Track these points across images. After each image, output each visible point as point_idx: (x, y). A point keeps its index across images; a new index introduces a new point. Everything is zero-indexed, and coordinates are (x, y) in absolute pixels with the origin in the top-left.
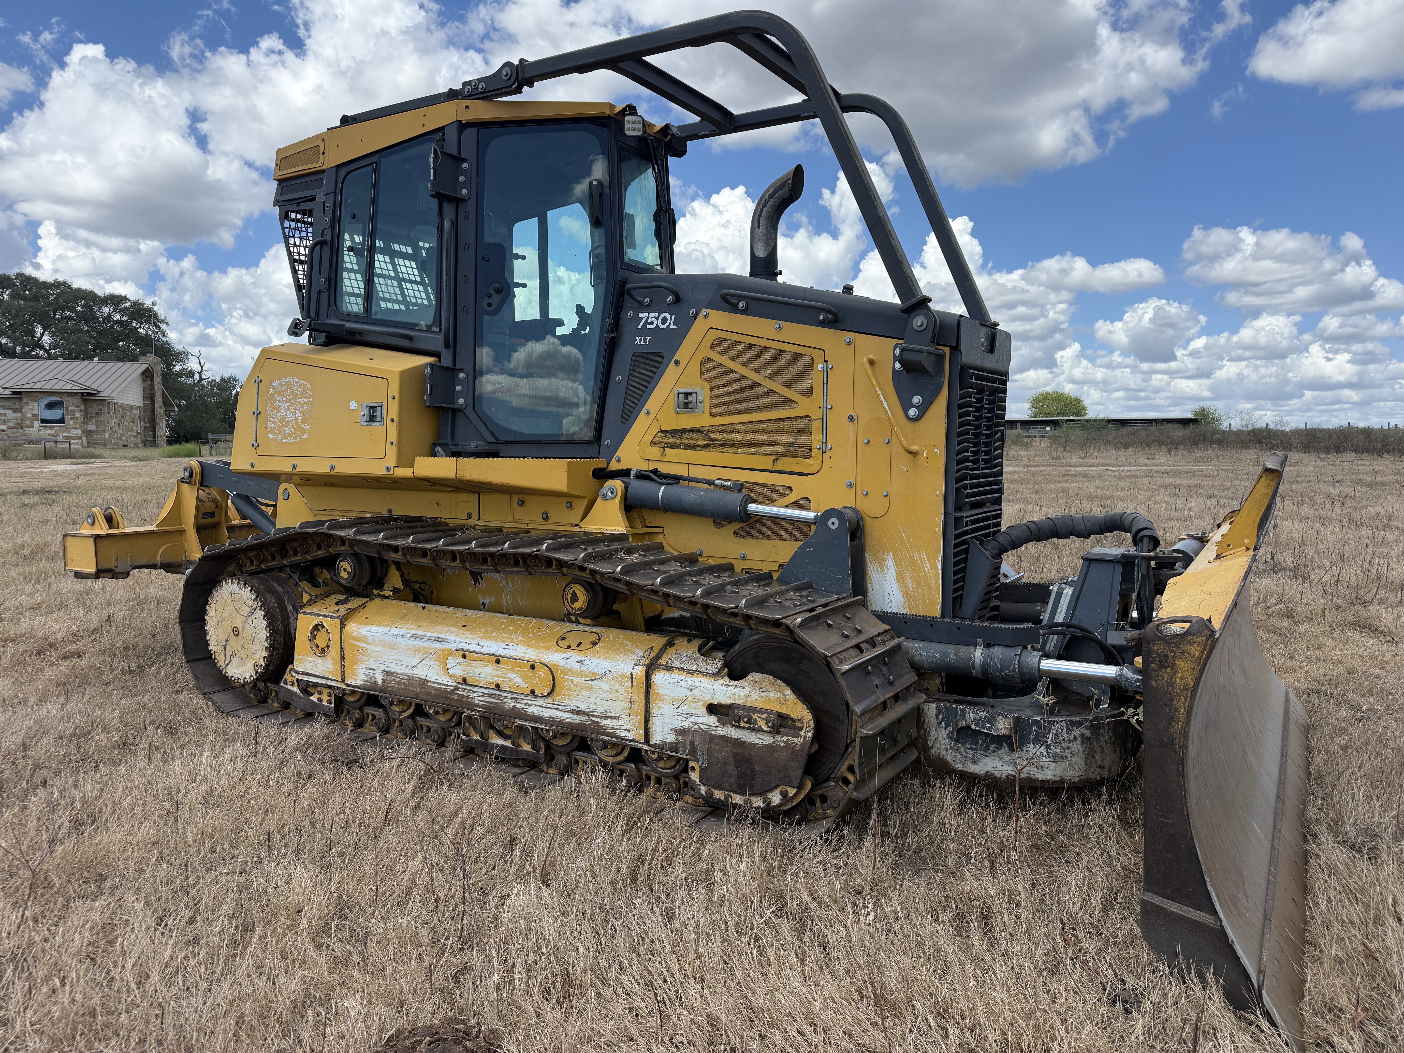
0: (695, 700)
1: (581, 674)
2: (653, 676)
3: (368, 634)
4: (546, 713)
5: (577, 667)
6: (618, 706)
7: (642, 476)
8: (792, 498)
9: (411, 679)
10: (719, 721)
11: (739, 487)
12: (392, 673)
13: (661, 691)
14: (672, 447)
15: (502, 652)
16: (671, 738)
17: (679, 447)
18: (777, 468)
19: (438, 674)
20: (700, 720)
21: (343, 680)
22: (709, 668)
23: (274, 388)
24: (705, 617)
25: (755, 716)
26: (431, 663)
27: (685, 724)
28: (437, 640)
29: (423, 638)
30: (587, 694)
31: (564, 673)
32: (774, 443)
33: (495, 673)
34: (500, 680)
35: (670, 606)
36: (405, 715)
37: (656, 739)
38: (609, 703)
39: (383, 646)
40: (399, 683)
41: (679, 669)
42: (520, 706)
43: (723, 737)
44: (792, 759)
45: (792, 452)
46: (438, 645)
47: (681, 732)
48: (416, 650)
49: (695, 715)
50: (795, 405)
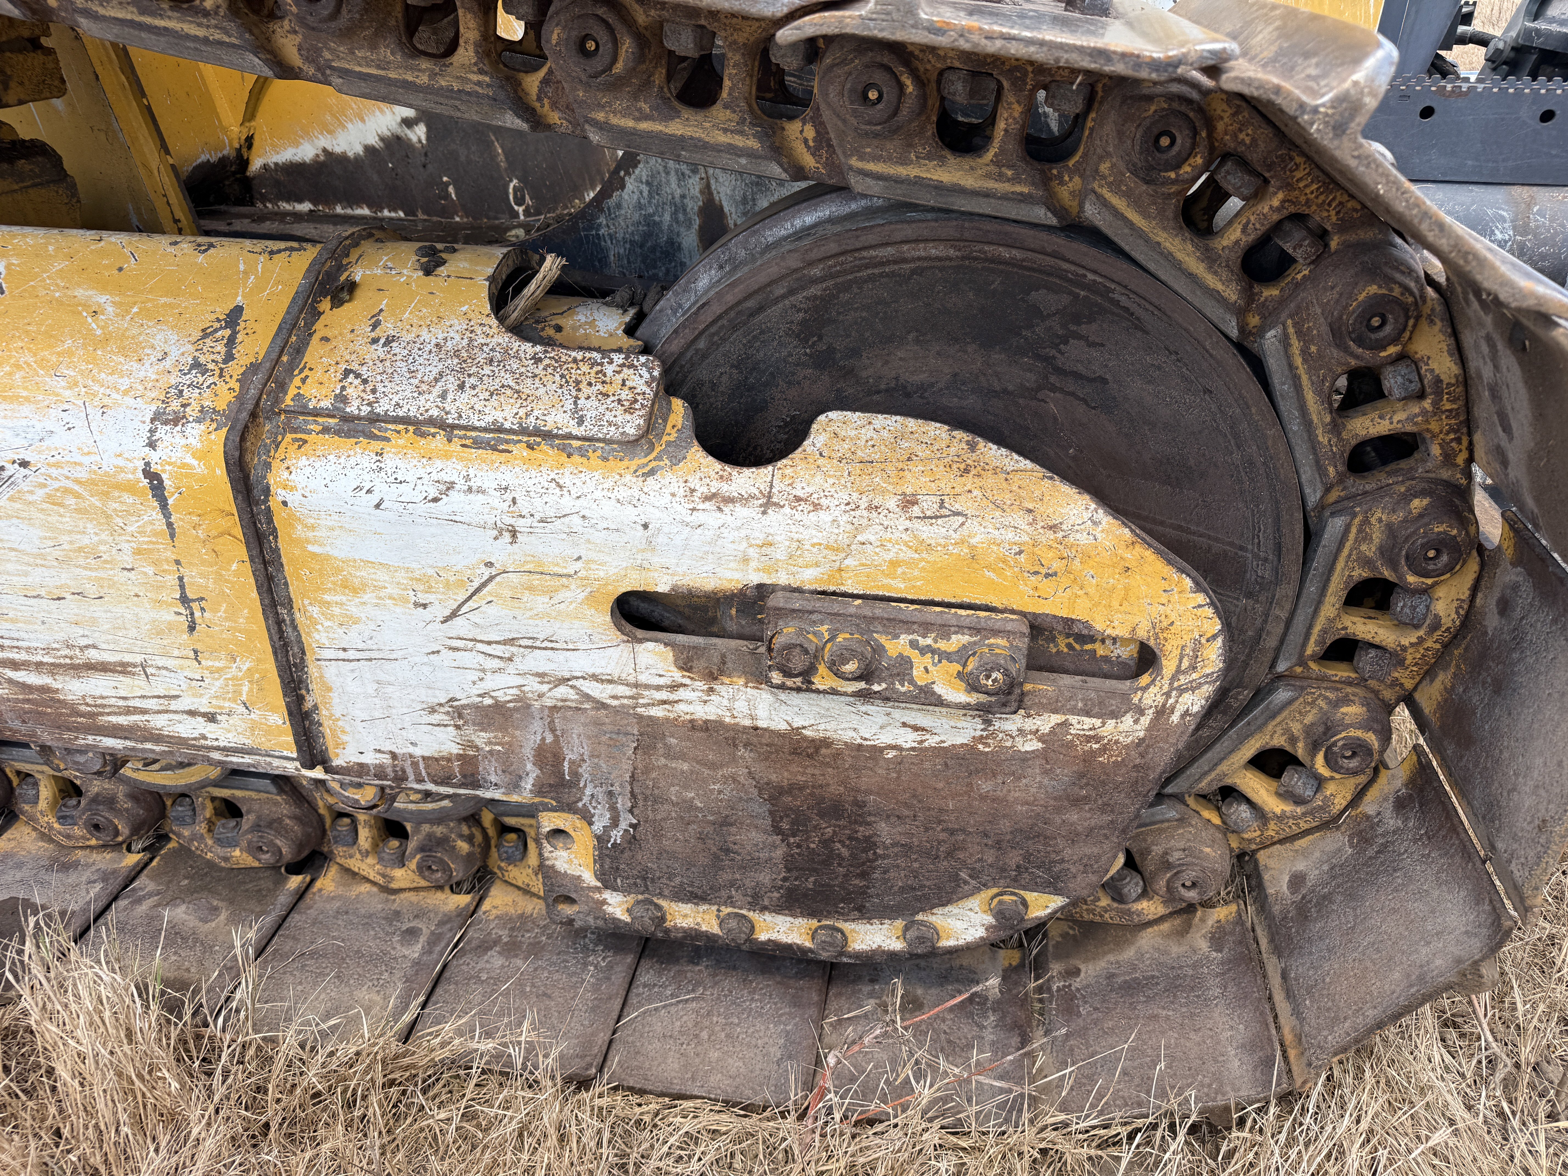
2: (276, 478)
6: (123, 619)
10: (685, 666)
22: (591, 407)
24: (512, 121)
27: (502, 684)
35: (287, 72)
37: (359, 746)
38: (70, 603)
41: (418, 425)
43: (708, 728)
44: (1076, 802)
49: (550, 645)
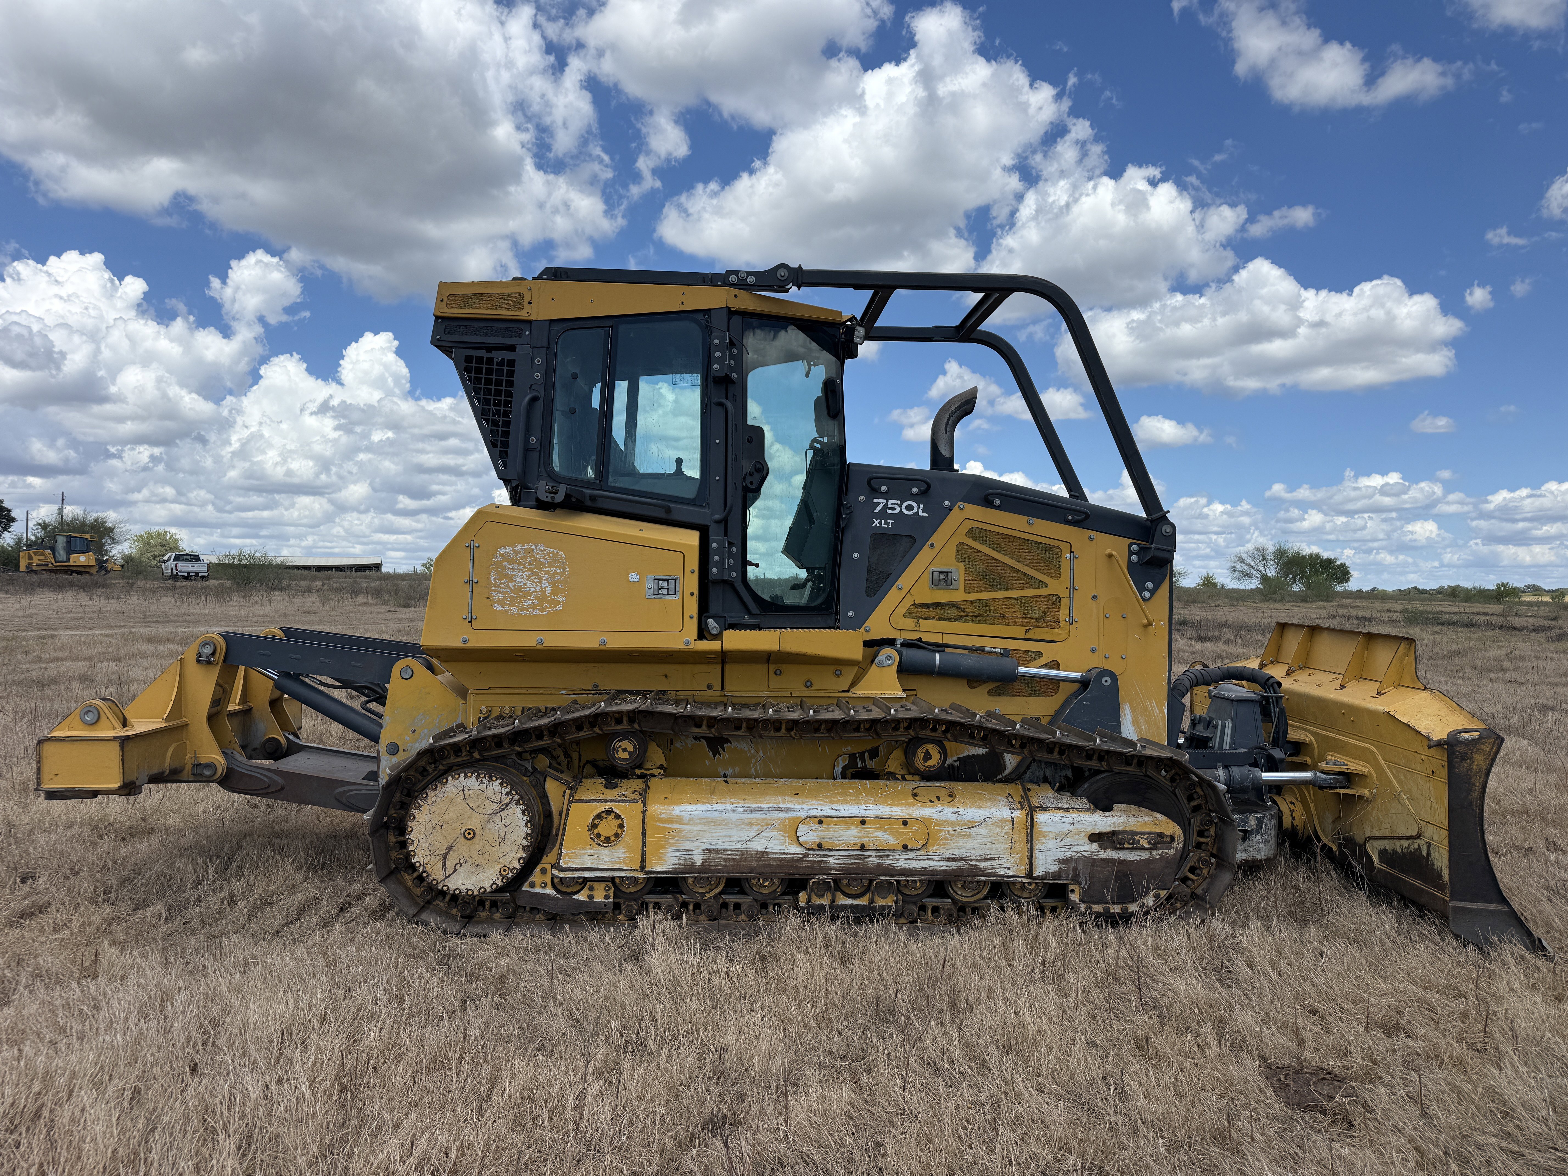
0: (1077, 832)
1: (958, 823)
2: (1034, 817)
3: (683, 814)
4: (917, 865)
5: (953, 818)
6: (999, 848)
7: (907, 644)
8: (1043, 661)
9: (744, 854)
10: (1101, 847)
11: (1006, 653)
12: (717, 851)
13: (1044, 829)
14: (926, 618)
15: (864, 813)
16: (1054, 868)
17: (933, 618)
18: (1028, 637)
19: (782, 844)
20: (1082, 848)
21: (642, 868)
23: (502, 555)
25: (1137, 838)
26: (772, 834)
27: (1068, 854)
28: (779, 810)
29: (760, 810)
30: (965, 841)
31: (937, 825)
32: (1025, 616)
33: (859, 834)
34: (865, 841)
36: (708, 896)
37: (1039, 871)
38: (988, 846)
39: (704, 824)
40: (726, 860)
41: (1055, 808)
42: (886, 862)
43: (1104, 860)
44: (1166, 867)
45: (1042, 623)
46: (782, 815)
47: (1060, 861)
48: (751, 823)
49: (1077, 845)
50: (1046, 585)
